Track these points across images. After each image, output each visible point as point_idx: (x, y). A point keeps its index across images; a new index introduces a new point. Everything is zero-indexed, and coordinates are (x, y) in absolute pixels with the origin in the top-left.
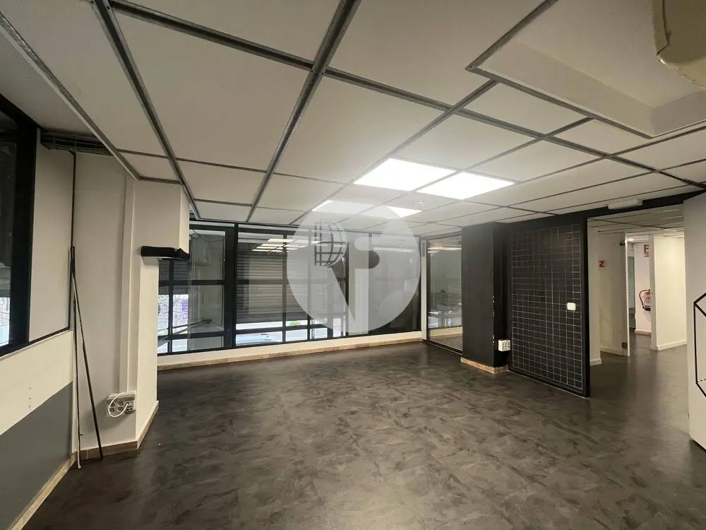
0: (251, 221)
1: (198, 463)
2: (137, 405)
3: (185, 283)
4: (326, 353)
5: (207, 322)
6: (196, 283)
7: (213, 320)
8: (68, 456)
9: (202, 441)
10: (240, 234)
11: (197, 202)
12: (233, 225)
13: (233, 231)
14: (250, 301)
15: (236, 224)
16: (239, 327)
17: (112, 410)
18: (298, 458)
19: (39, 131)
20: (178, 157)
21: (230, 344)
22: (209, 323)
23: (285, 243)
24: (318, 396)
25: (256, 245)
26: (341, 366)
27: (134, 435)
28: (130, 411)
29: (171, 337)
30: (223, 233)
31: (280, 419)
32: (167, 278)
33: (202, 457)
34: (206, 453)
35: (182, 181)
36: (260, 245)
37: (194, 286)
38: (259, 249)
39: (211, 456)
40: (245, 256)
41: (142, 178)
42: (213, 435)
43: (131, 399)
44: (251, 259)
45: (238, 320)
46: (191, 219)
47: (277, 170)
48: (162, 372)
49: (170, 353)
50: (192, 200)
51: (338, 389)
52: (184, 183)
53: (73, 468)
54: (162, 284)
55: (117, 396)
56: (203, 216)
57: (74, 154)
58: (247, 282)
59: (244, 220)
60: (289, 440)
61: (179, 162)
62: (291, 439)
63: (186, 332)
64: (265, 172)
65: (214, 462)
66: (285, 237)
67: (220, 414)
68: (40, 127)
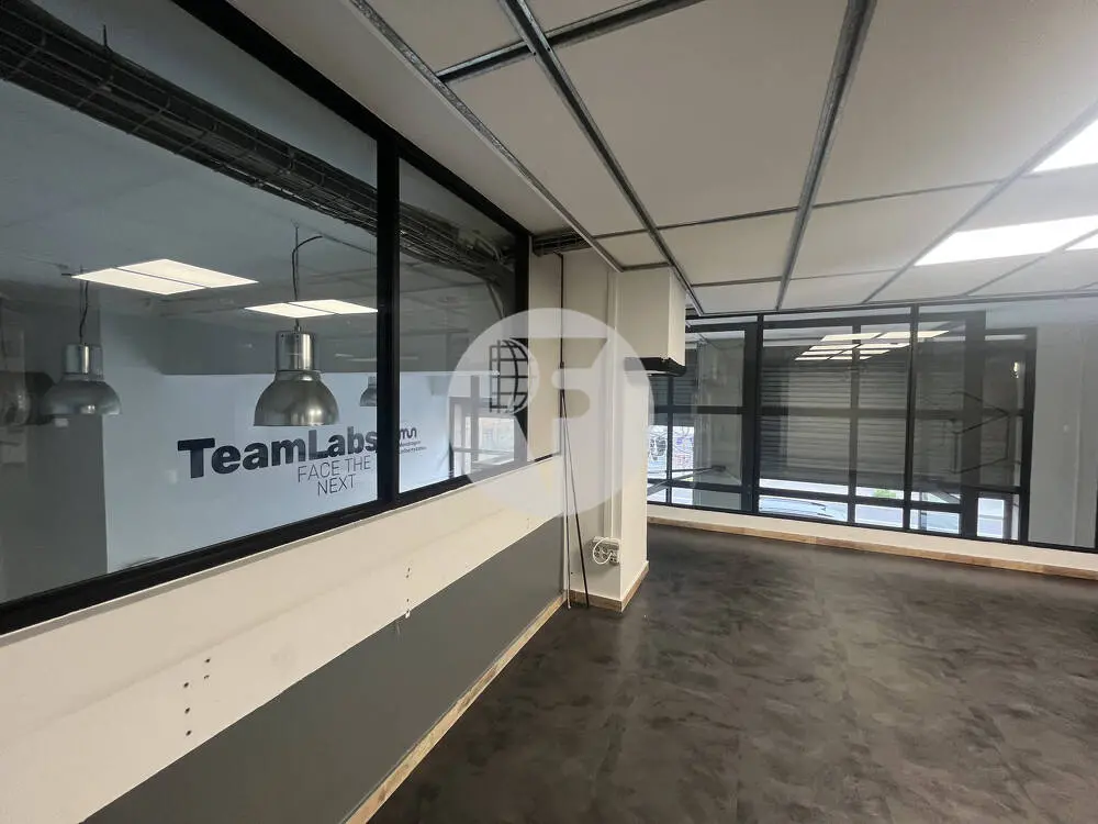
0: (784, 307)
1: (687, 662)
2: (621, 557)
3: (687, 409)
4: (950, 563)
5: (720, 468)
6: (703, 410)
7: (728, 468)
8: (561, 590)
9: (695, 634)
10: (767, 333)
11: (695, 290)
12: (755, 318)
13: (756, 329)
14: (789, 445)
15: (760, 315)
16: (764, 483)
17: (597, 555)
18: (858, 738)
19: (530, 238)
20: (658, 225)
21: (751, 508)
22: (720, 471)
23: (858, 342)
24: (918, 643)
25: (799, 351)
26: (993, 602)
27: (619, 595)
28: (614, 563)
29: (670, 483)
30: (741, 334)
31: (828, 654)
32: (664, 402)
33: (694, 656)
34: (700, 653)
35: (671, 262)
36: (808, 348)
37: (701, 415)
38: (806, 357)
39: (705, 662)
40: (782, 369)
41: (624, 268)
42: (712, 633)
43: (615, 548)
44: (791, 374)
45: (761, 473)
46: (688, 318)
47: (818, 199)
48: (653, 526)
49: (669, 503)
50: (688, 286)
51: (978, 647)
52: (673, 264)
53: (564, 605)
54: (658, 410)
55: (602, 540)
56: (708, 310)
57: (562, 257)
58: (785, 411)
59: (772, 307)
60: (841, 698)
61: (661, 232)
62: (845, 699)
63: (691, 479)
64: (796, 209)
65: (708, 671)
66: (857, 330)
67: (725, 606)
68: (532, 234)
